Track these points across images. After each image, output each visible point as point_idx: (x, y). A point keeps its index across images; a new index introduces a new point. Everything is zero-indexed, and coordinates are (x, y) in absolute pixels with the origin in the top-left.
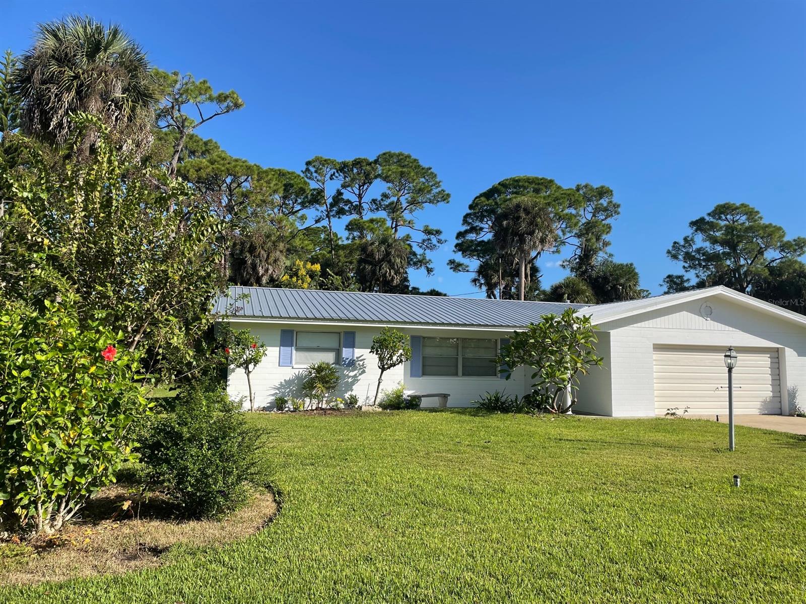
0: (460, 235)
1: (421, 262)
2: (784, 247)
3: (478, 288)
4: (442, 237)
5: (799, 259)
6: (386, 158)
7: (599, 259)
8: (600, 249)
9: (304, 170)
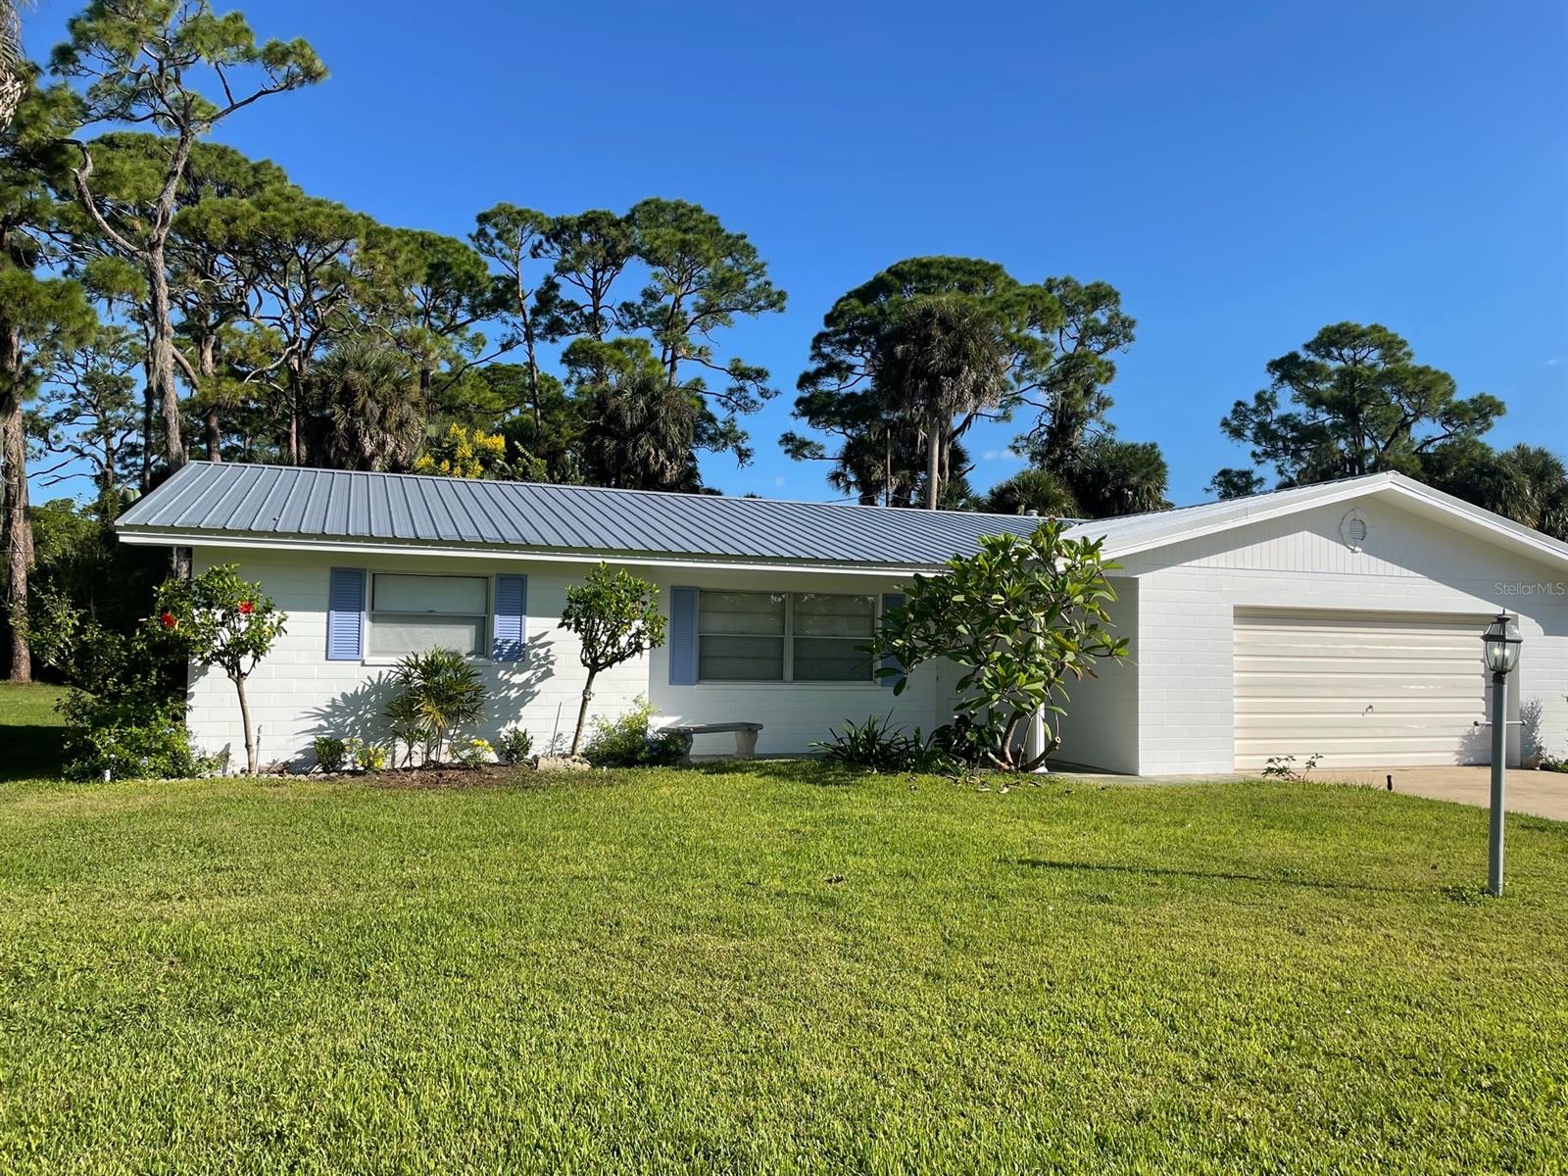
0: (806, 380)
1: (726, 437)
2: (1452, 414)
3: (842, 491)
4: (769, 384)
5: (1480, 439)
6: (651, 212)
7: (1089, 432)
8: (1091, 415)
9: (474, 234)
